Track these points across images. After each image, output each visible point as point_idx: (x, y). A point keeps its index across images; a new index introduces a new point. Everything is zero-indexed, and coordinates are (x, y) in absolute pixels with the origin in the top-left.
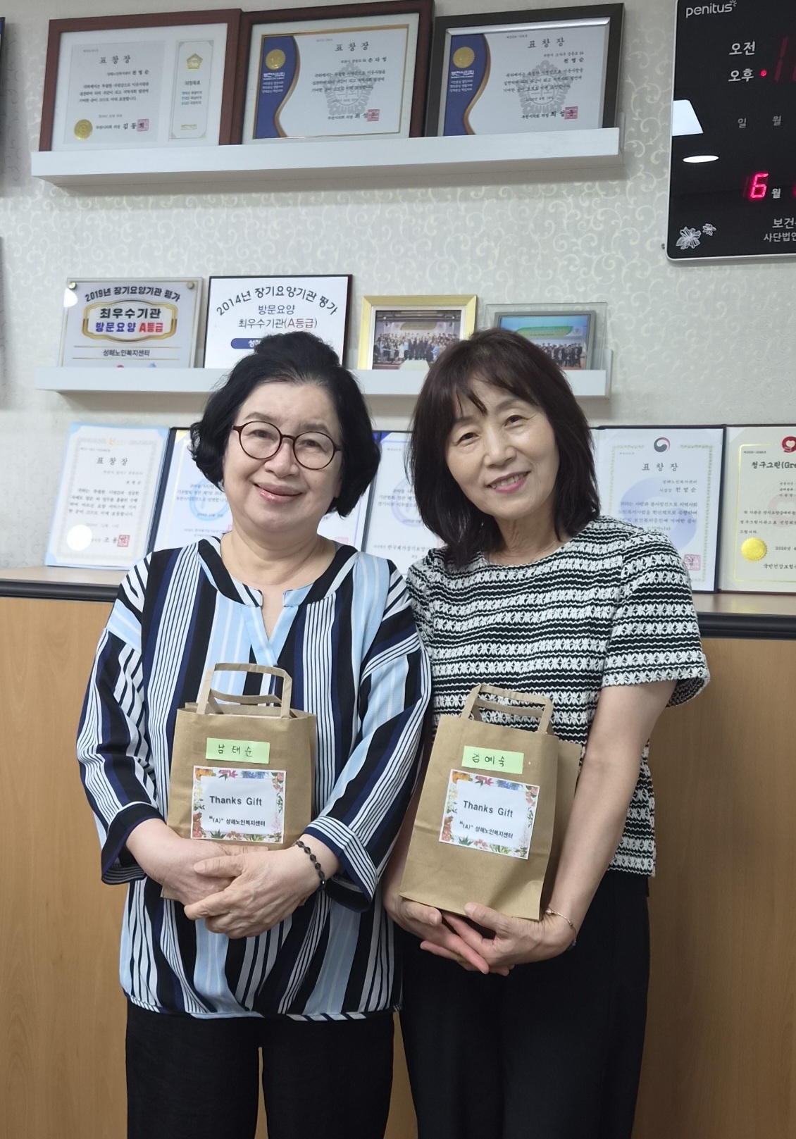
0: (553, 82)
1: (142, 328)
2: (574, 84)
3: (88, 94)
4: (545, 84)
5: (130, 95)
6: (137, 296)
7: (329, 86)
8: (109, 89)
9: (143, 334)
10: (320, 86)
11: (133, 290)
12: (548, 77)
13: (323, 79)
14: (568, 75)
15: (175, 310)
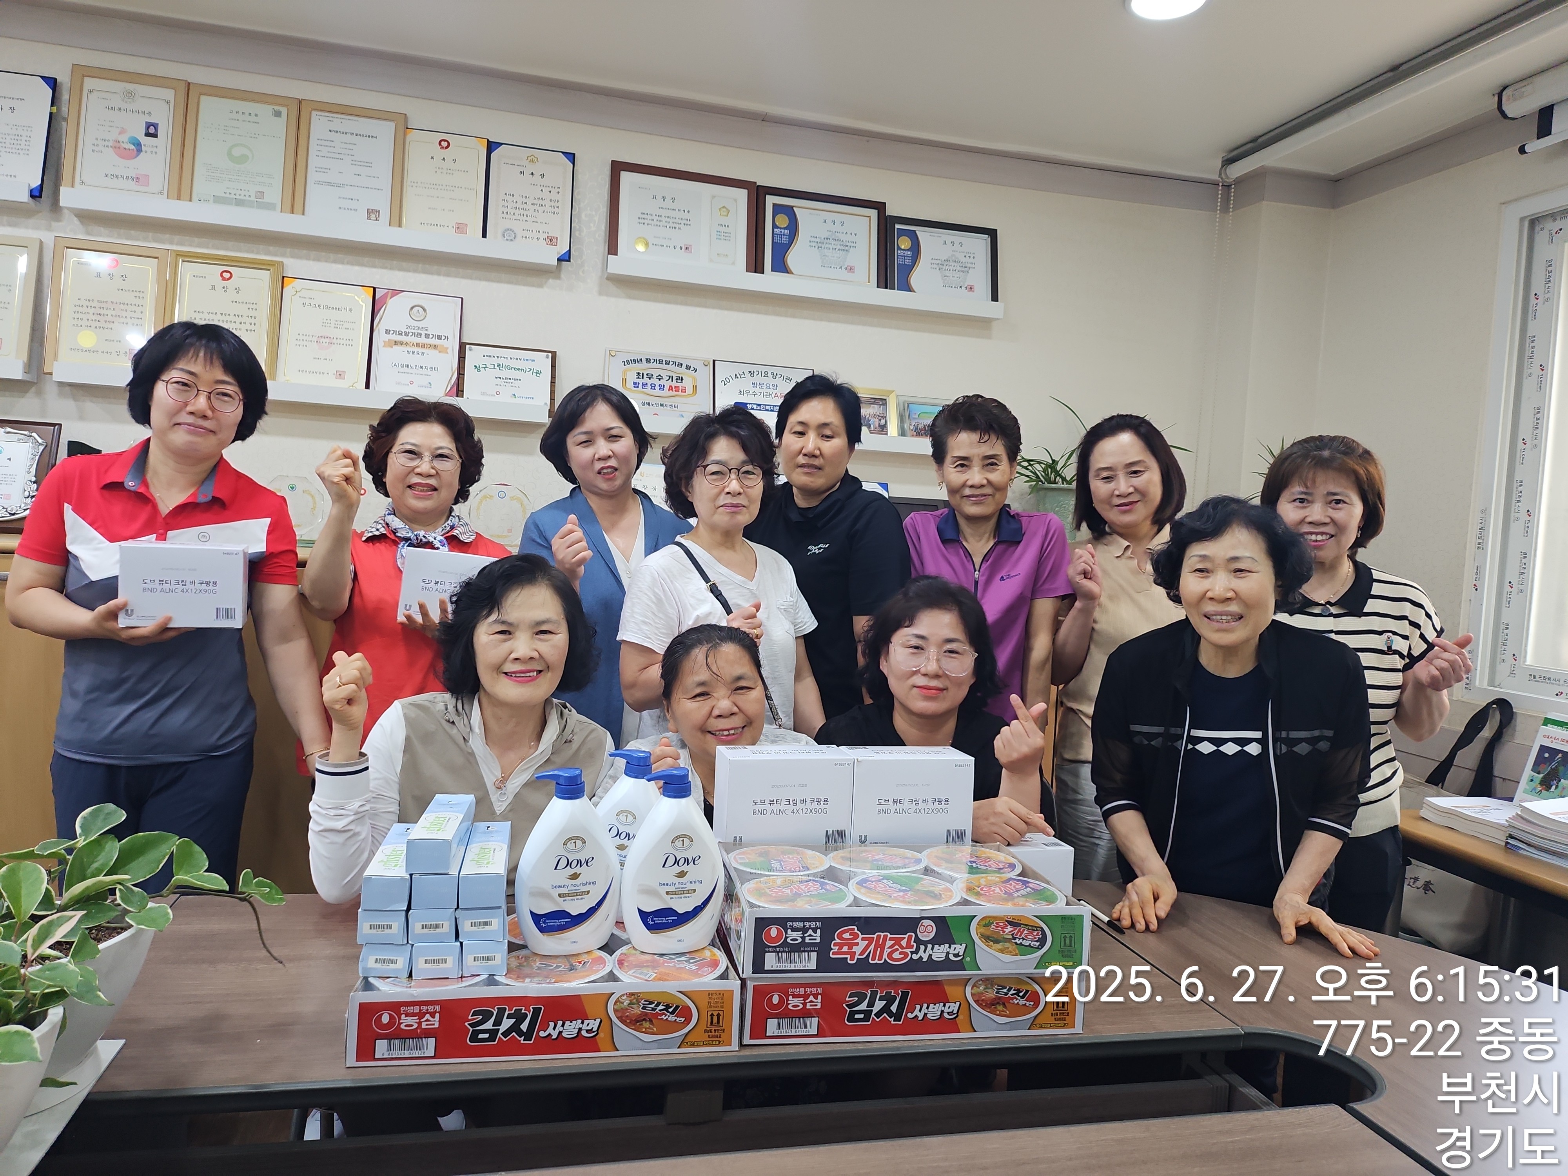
0: (959, 268)
1: (671, 388)
2: (971, 271)
3: (643, 219)
4: (955, 268)
5: (677, 226)
6: (664, 366)
7: (820, 245)
8: (660, 218)
9: (671, 393)
10: (814, 244)
11: (661, 362)
12: (956, 264)
13: (815, 240)
14: (967, 265)
15: (695, 379)
